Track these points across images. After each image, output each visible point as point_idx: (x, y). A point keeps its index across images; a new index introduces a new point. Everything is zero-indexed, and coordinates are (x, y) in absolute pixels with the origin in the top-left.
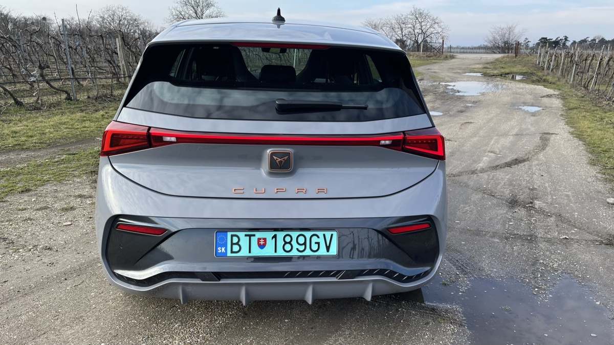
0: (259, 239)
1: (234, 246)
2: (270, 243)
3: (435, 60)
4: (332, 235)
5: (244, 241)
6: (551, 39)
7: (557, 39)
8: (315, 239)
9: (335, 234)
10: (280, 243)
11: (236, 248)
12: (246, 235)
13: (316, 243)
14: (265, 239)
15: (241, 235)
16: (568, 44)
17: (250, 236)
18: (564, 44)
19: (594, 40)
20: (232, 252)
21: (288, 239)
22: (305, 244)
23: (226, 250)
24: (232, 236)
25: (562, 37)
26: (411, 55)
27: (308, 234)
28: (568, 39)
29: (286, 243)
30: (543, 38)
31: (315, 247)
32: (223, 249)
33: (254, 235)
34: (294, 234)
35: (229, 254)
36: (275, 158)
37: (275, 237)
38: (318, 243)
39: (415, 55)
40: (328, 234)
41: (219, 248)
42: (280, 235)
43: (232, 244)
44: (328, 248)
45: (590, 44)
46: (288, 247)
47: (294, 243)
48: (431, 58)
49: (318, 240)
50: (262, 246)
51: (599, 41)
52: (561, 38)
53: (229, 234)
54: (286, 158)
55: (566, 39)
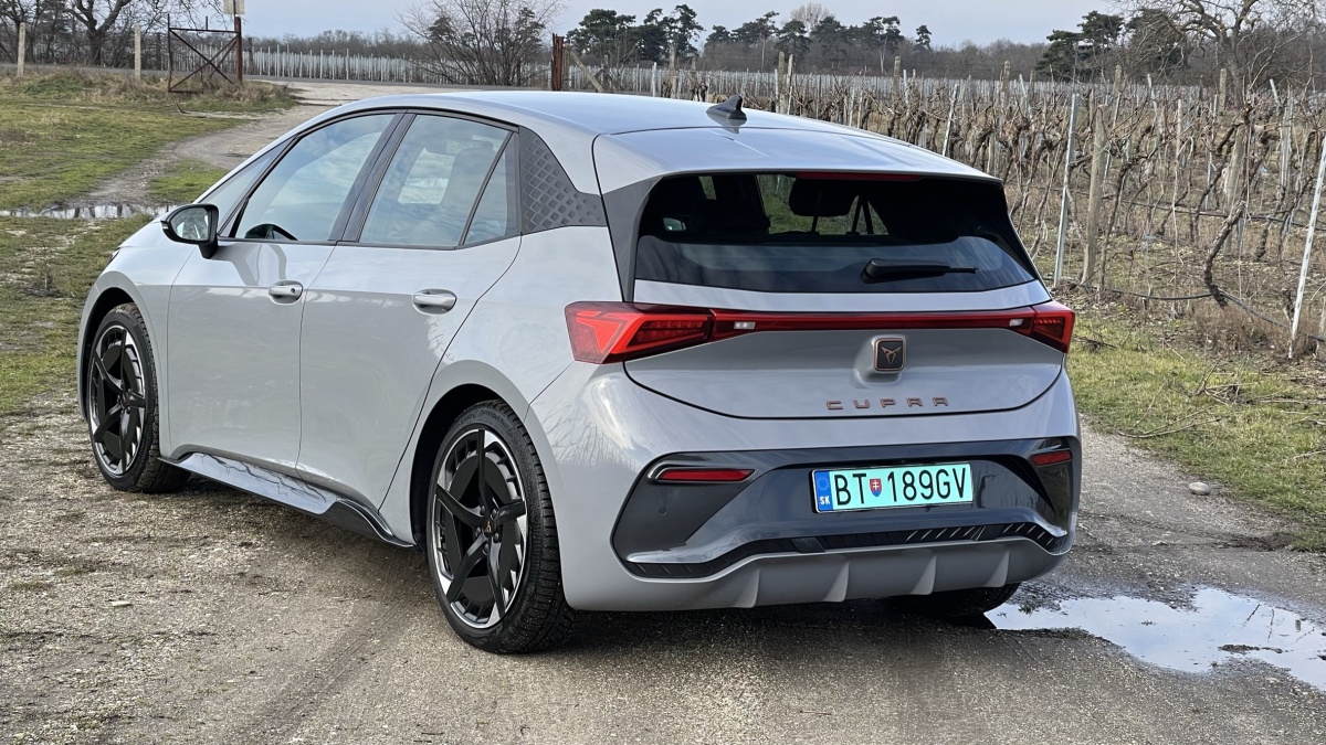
0: (872, 481)
1: (841, 493)
2: (887, 486)
3: (213, 108)
4: (964, 470)
5: (853, 484)
6: (630, 19)
7: (651, 18)
8: (942, 477)
9: (968, 467)
10: (900, 486)
11: (844, 497)
12: (855, 476)
13: (945, 484)
14: (879, 481)
15: (848, 474)
16: (698, 41)
17: (860, 476)
18: (682, 41)
19: (796, 25)
20: (840, 503)
21: (908, 479)
22: (930, 486)
23: (830, 499)
24: (837, 477)
25: (669, 11)
26: (90, 84)
27: (933, 470)
28: (696, 20)
29: (907, 485)
30: (597, 14)
31: (944, 490)
32: (827, 498)
33: (864, 475)
34: (916, 470)
35: (836, 507)
36: (885, 350)
37: (891, 476)
38: (947, 484)
39: (114, 87)
40: (959, 468)
41: (821, 498)
42: (899, 472)
43: (838, 490)
44: (961, 491)
45: (781, 45)
46: (910, 492)
47: (917, 484)
48: (196, 101)
49: (946, 479)
50: (877, 492)
51: (817, 31)
52: (666, 13)
53: (832, 474)
54: (898, 350)
55: (687, 16)
